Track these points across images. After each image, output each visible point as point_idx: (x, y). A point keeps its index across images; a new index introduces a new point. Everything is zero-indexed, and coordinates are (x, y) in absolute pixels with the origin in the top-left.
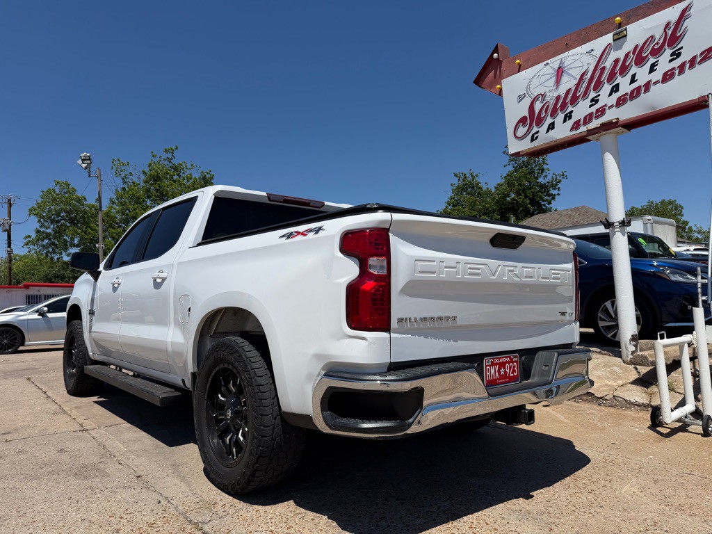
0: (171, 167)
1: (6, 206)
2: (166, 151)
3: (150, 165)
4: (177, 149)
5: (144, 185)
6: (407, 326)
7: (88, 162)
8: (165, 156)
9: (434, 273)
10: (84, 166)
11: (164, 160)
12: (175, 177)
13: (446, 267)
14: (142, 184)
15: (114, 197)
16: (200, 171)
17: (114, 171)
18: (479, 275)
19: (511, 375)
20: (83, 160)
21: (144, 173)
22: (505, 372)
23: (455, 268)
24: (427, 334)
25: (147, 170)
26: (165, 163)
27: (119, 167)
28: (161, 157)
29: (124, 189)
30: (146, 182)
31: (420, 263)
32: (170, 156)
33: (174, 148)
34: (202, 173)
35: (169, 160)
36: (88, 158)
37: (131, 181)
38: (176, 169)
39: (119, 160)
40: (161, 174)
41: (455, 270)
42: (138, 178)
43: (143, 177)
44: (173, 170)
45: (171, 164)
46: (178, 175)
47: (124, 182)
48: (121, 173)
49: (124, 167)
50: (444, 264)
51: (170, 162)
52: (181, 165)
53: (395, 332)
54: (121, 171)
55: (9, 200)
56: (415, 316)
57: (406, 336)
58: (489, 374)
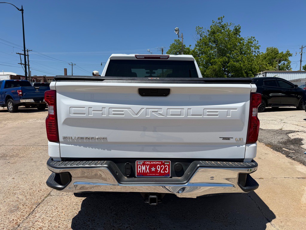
0: (221, 26)
1: (161, 51)
2: (219, 19)
3: (211, 27)
4: (224, 17)
5: (209, 36)
6: (70, 140)
7: (178, 31)
8: (218, 21)
9: (85, 114)
10: (177, 33)
11: (218, 23)
12: (223, 31)
13: (93, 111)
14: (208, 36)
15: (197, 43)
16: (234, 26)
17: (197, 32)
18: (123, 114)
19: (162, 172)
20: (176, 31)
21: (208, 31)
22: (156, 170)
23: (101, 111)
24: (85, 145)
25: (210, 30)
26: (218, 25)
27: (199, 30)
28: (216, 22)
29: (201, 39)
30: (209, 35)
31: (73, 109)
32: (220, 21)
33: (222, 17)
34: (235, 26)
35: (220, 23)
36: (177, 29)
37: (203, 36)
38: (223, 27)
39: (198, 27)
40: (216, 30)
41: (101, 112)
42: (206, 34)
43: (208, 33)
44: (221, 28)
45: (221, 25)
46: (224, 30)
47: (201, 36)
48: (200, 32)
49: (201, 30)
50: (92, 109)
51: (220, 24)
52: (225, 24)
53: (63, 143)
54: (200, 31)
55: (162, 49)
56: (75, 136)
57: (70, 145)
58: (140, 169)
